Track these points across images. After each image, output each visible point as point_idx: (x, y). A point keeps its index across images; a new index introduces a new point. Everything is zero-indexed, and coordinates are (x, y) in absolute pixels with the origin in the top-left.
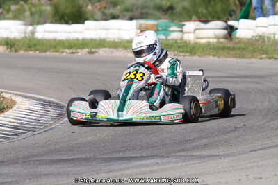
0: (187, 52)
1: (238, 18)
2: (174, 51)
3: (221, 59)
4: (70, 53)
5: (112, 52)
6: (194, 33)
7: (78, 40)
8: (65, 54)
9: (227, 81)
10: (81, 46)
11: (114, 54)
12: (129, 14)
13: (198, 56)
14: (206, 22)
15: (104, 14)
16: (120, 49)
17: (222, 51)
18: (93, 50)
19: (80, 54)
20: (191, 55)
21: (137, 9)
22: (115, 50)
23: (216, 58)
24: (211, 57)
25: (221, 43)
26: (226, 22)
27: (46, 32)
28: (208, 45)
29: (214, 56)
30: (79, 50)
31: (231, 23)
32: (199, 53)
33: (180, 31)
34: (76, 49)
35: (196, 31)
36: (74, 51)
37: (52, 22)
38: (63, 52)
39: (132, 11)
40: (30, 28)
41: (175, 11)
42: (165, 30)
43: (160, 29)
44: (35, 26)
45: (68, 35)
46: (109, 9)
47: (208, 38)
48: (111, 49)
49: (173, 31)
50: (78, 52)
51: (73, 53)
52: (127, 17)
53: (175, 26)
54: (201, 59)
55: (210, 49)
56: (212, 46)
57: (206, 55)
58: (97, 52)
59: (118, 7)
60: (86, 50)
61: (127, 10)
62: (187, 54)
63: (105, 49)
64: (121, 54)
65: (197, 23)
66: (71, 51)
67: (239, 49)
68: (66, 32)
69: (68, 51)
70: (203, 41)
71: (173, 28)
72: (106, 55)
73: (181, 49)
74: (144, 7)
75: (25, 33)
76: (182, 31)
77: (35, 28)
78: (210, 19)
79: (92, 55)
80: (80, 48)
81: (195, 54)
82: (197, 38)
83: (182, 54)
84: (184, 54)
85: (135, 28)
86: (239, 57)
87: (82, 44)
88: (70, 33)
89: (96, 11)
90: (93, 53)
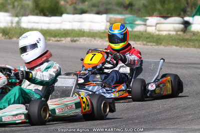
0: (154, 42)
1: (193, 15)
2: (142, 41)
3: (183, 48)
4: (56, 41)
5: (91, 41)
6: (156, 26)
7: (59, 30)
8: (51, 41)
9: (193, 67)
10: (64, 36)
11: (92, 43)
12: (95, 9)
13: (164, 45)
14: (165, 17)
15: (75, 9)
16: (97, 39)
17: (182, 42)
18: (75, 39)
19: (64, 42)
20: (157, 45)
21: (102, 5)
22: (93, 40)
23: (178, 48)
24: (174, 47)
25: (180, 35)
26: (183, 18)
27: (29, 22)
28: (171, 37)
29: (176, 46)
30: (63, 39)
31: (187, 19)
32: (163, 43)
33: (143, 25)
34: (60, 38)
35: (158, 25)
36: (59, 39)
37: (33, 15)
38: (50, 40)
39: (98, 6)
40: (16, 19)
41: (134, 8)
42: (132, 23)
43: (127, 22)
44: (20, 18)
45: (48, 25)
46: (78, 4)
47: (169, 31)
48: (90, 38)
49: (138, 25)
50: (62, 41)
51: (58, 41)
52: (94, 12)
53: (140, 20)
54: (166, 48)
55: (173, 40)
56: (173, 38)
57: (171, 45)
58: (78, 41)
59: (87, 3)
60: (69, 39)
61: (94, 6)
62: (154, 44)
63: (85, 38)
64: (99, 42)
65: (159, 18)
66: (56, 39)
67: (197, 40)
68: (46, 23)
69: (54, 39)
70: (164, 33)
71: (138, 22)
72: (85, 43)
73: (148, 40)
74: (108, 4)
75: (12, 23)
76: (145, 25)
77: (20, 19)
78: (169, 15)
79: (74, 43)
80: (63, 37)
81: (161, 44)
82: (159, 31)
83: (149, 44)
84: (151, 44)
85: (105, 21)
86: (198, 47)
87: (65, 34)
88: (49, 23)
89: (68, 6)
90: (75, 41)
